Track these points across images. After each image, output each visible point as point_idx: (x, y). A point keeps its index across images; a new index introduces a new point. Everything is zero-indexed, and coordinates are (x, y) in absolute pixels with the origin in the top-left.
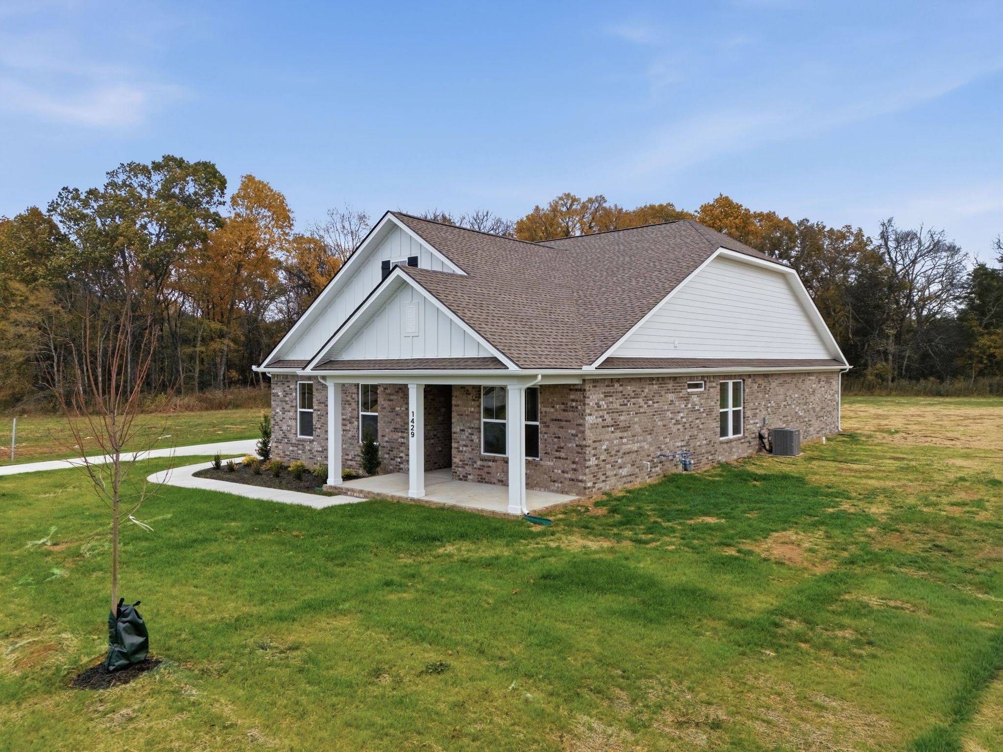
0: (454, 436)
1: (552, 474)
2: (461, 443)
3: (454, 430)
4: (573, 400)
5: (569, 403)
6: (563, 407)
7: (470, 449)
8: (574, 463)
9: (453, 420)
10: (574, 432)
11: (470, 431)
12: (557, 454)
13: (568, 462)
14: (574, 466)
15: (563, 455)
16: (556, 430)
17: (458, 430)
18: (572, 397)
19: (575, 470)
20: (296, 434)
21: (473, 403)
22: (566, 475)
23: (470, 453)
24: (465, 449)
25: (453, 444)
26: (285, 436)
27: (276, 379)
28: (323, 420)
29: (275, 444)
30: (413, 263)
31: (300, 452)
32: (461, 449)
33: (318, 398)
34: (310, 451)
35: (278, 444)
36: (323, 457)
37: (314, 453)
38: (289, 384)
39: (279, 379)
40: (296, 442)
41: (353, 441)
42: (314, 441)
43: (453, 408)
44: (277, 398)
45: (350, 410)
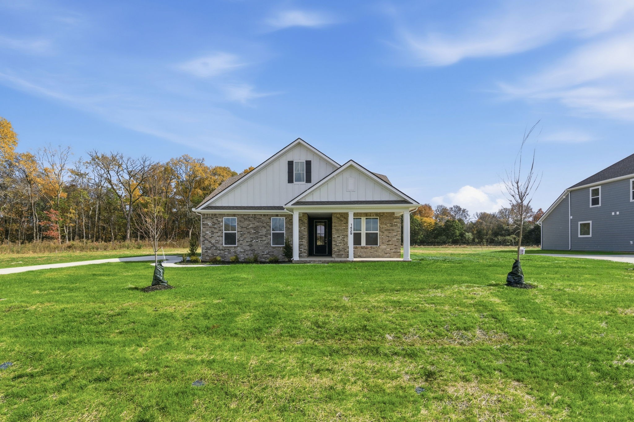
0: (333, 239)
1: (385, 251)
2: (338, 242)
3: (333, 236)
4: (395, 222)
5: (394, 223)
6: (390, 225)
7: (343, 244)
8: (395, 246)
9: (333, 233)
10: (395, 234)
11: (343, 237)
12: (388, 243)
13: (393, 246)
14: (396, 247)
15: (390, 243)
16: (387, 234)
17: (336, 237)
18: (395, 221)
19: (396, 248)
21: (344, 225)
22: (392, 251)
23: (343, 246)
24: (340, 244)
25: (333, 243)
26: (214, 246)
27: (206, 216)
28: (245, 236)
29: (205, 251)
30: (308, 163)
31: (226, 253)
32: (338, 244)
33: (241, 225)
34: (235, 252)
35: (207, 250)
36: (245, 254)
37: (238, 253)
38: (217, 219)
39: (208, 216)
40: (223, 248)
41: (267, 245)
42: (238, 247)
43: (333, 227)
44: (206, 226)
45: (266, 230)
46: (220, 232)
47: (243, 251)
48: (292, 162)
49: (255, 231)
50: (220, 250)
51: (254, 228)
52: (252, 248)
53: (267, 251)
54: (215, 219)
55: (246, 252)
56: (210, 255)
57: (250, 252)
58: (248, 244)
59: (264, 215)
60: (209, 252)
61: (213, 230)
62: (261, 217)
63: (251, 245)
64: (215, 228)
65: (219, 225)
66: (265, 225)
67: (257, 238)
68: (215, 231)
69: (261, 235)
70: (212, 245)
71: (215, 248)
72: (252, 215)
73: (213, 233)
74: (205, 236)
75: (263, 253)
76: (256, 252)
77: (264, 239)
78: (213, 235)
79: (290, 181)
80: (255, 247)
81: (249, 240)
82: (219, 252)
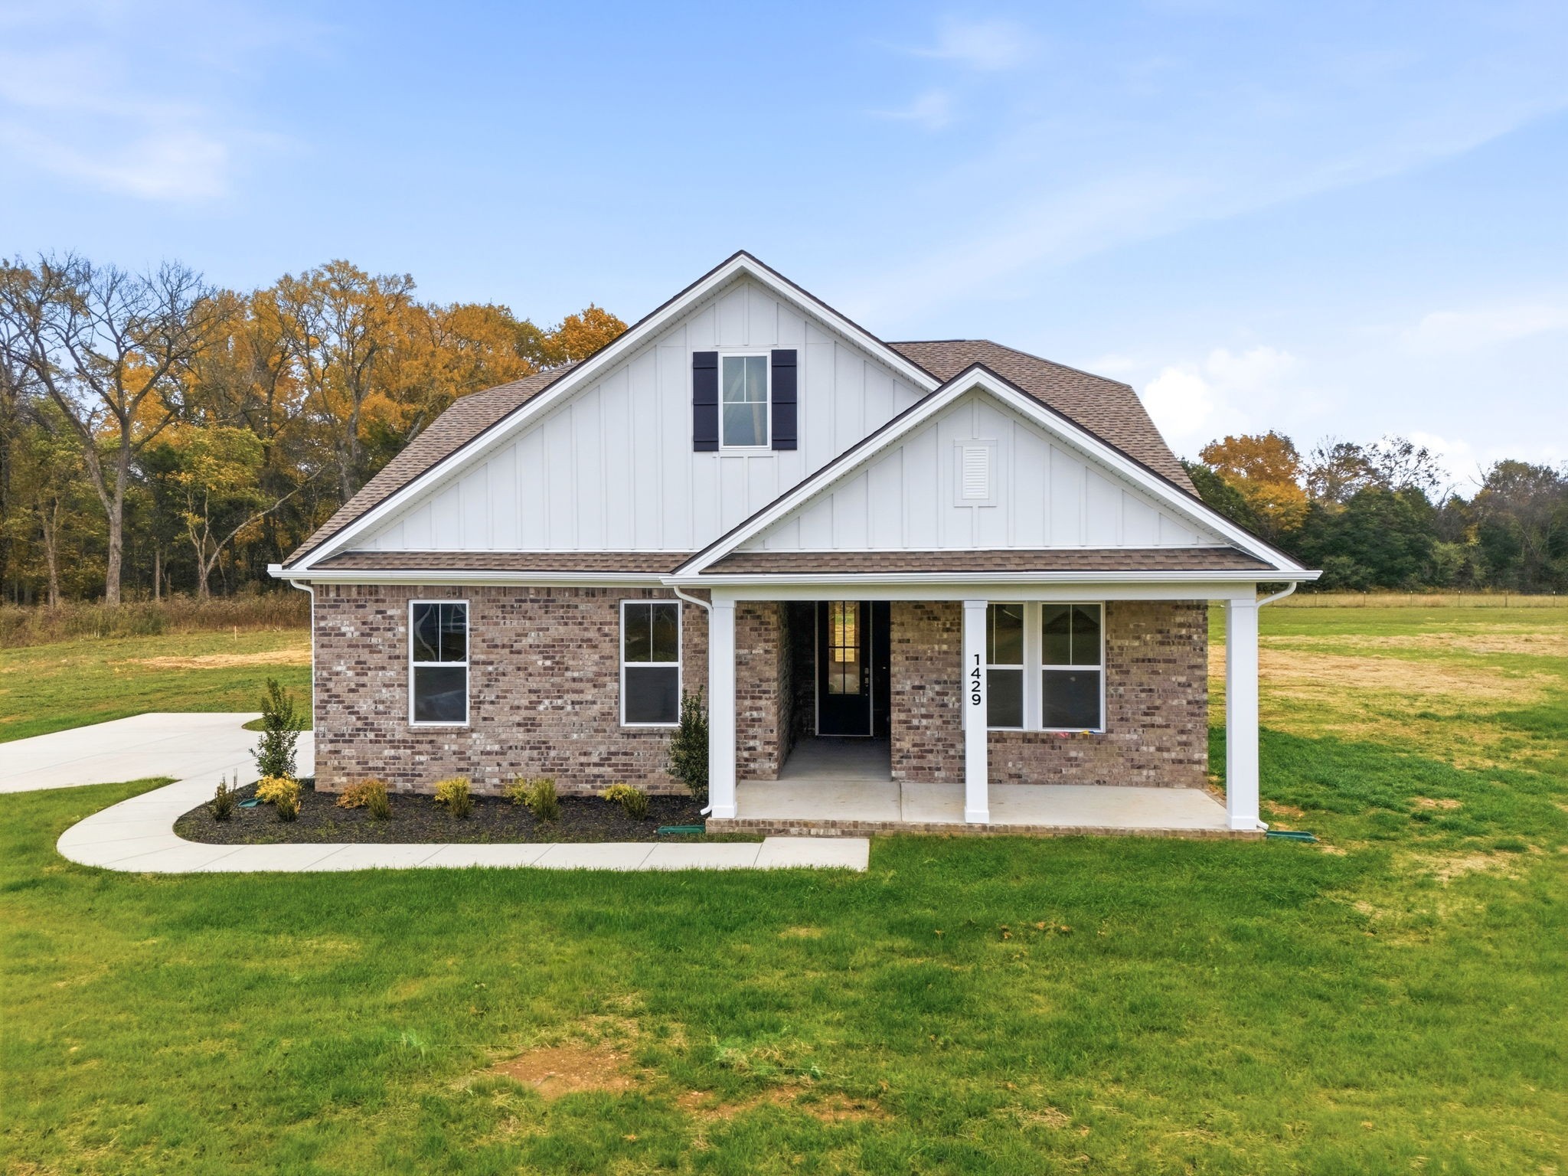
0: (895, 699)
1: (1136, 756)
2: (915, 711)
3: (895, 686)
4: (1181, 625)
5: (1174, 631)
6: (1159, 637)
7: (938, 722)
8: (1182, 732)
9: (894, 669)
10: (1183, 679)
11: (937, 688)
12: (1148, 720)
13: (1171, 731)
14: (1184, 738)
15: (1158, 720)
16: (1145, 679)
17: (908, 688)
18: (1179, 619)
19: (1185, 744)
20: (405, 719)
21: (945, 636)
22: (1166, 755)
23: (938, 728)
24: (924, 722)
25: (896, 716)
26: (369, 726)
27: (332, 595)
28: (503, 683)
29: (330, 747)
30: (785, 363)
31: (423, 758)
32: (915, 722)
33: (488, 636)
34: (460, 754)
35: (340, 746)
36: (505, 764)
37: (475, 759)
38: (382, 607)
39: (343, 596)
40: (410, 738)
41: (604, 725)
42: (472, 731)
43: (894, 646)
44: (334, 640)
45: (596, 657)
46: (397, 665)
47: (497, 748)
48: (714, 356)
49: (548, 663)
50: (394, 744)
51: (546, 650)
52: (537, 736)
53: (603, 749)
54: (371, 607)
55: (511, 756)
56: (353, 766)
57: (527, 753)
58: (517, 719)
59: (591, 593)
60: (347, 751)
61: (365, 655)
62: (574, 601)
63: (530, 725)
64: (373, 649)
65: (390, 634)
66: (592, 634)
67: (560, 693)
68: (373, 660)
69: (574, 680)
70: (359, 724)
71: (371, 736)
72: (538, 590)
73: (361, 667)
74: (331, 685)
75: (583, 759)
76: (553, 753)
77: (589, 698)
78: (364, 679)
79: (705, 440)
80: (549, 732)
81: (525, 702)
82: (389, 752)
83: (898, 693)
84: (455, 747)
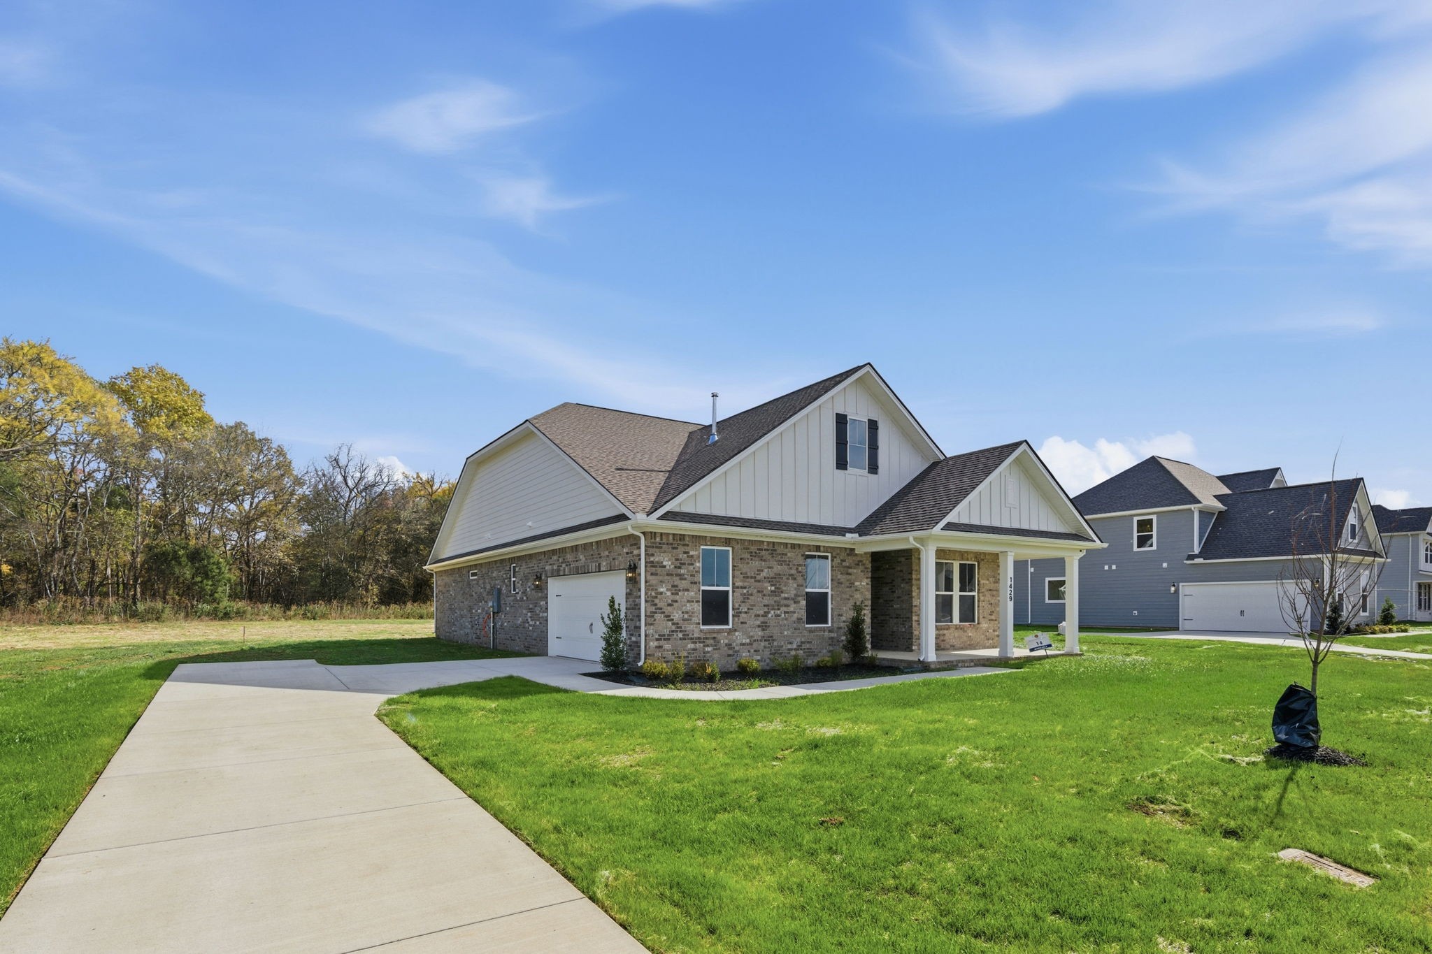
26: (679, 628)
27: (658, 539)
28: (752, 600)
29: (656, 643)
30: (873, 425)
31: (709, 649)
33: (744, 571)
34: (729, 645)
35: (662, 643)
36: (752, 651)
37: (737, 648)
38: (687, 549)
39: (664, 541)
40: (702, 636)
41: (799, 626)
42: (735, 630)
44: (659, 570)
45: (795, 585)
46: (694, 588)
47: (748, 641)
48: (844, 417)
49: (773, 588)
50: (694, 640)
51: (771, 580)
52: (767, 633)
53: (798, 640)
54: (681, 549)
55: (755, 645)
56: (670, 657)
57: (763, 644)
58: (758, 623)
59: (793, 546)
60: (667, 646)
61: (677, 581)
62: (786, 551)
63: (764, 626)
64: (682, 577)
65: (691, 568)
66: (793, 572)
67: (779, 606)
68: (683, 584)
69: (786, 599)
70: (674, 628)
71: (680, 635)
72: (769, 543)
73: (675, 590)
74: (657, 601)
75: (789, 646)
76: (775, 643)
77: (792, 609)
78: (677, 598)
79: (842, 464)
80: (774, 631)
81: (762, 612)
82: (691, 646)
83: (916, 606)
84: (726, 641)
